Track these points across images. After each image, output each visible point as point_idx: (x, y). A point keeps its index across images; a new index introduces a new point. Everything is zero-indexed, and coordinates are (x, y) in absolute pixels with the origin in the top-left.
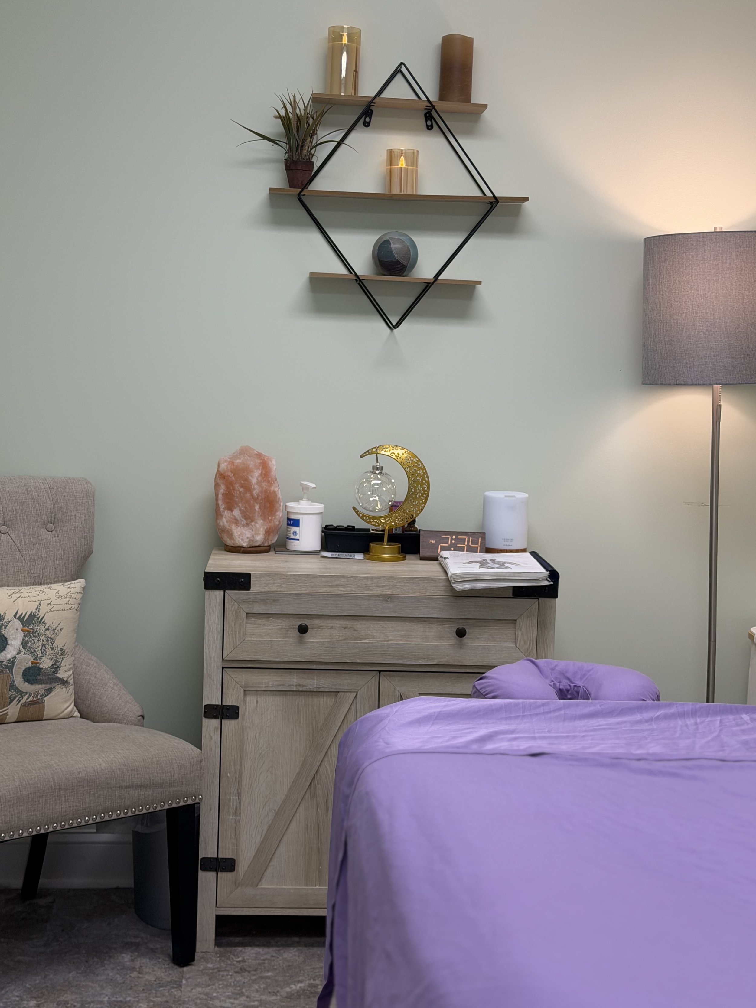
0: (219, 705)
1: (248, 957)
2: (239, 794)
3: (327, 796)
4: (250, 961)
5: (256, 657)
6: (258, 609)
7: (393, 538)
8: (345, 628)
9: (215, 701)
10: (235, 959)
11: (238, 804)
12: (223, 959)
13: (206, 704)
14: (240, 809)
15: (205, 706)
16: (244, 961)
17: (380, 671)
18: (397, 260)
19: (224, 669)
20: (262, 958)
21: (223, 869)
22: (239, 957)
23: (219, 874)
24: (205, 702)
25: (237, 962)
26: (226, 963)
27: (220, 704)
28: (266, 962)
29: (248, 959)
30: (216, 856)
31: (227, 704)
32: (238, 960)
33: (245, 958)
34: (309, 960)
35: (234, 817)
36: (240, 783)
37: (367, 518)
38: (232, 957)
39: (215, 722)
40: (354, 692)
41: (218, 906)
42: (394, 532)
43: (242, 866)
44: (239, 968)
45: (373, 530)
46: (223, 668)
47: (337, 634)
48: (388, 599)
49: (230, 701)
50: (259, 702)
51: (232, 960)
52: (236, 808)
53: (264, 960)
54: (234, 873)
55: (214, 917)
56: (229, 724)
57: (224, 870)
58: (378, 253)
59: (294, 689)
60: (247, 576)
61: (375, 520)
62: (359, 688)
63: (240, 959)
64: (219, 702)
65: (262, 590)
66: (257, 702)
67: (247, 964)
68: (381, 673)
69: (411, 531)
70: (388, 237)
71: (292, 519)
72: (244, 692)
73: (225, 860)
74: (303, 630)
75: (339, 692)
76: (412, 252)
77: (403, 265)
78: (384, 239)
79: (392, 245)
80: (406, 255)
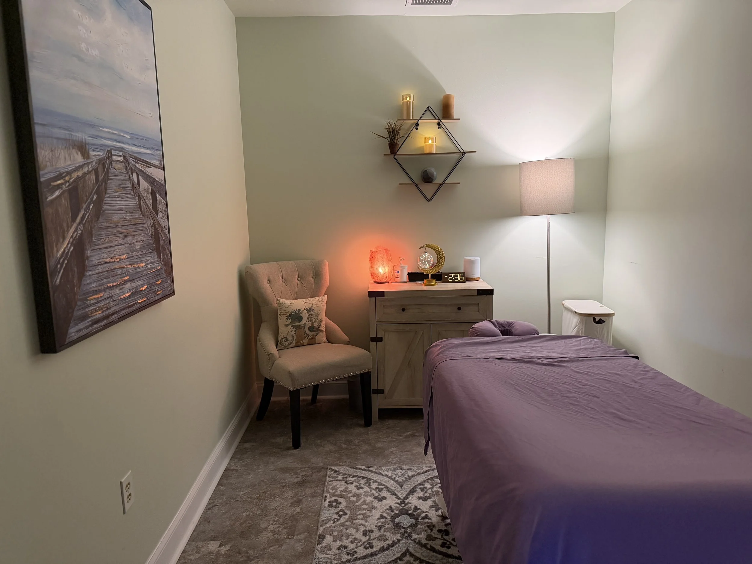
2: (384, 367)
3: (415, 368)
5: (388, 320)
6: (388, 303)
7: (432, 276)
8: (418, 309)
9: (374, 336)
11: (384, 371)
12: (381, 424)
16: (389, 424)
17: (431, 323)
18: (430, 177)
24: (371, 337)
26: (383, 425)
27: (376, 337)
30: (377, 389)
35: (383, 375)
36: (384, 364)
38: (384, 423)
39: (375, 343)
40: (422, 332)
41: (379, 406)
42: (433, 274)
43: (386, 392)
44: (387, 427)
45: (425, 273)
46: (376, 324)
47: (415, 311)
49: (379, 336)
53: (396, 424)
54: (384, 394)
55: (378, 409)
56: (379, 344)
57: (380, 393)
58: (423, 175)
59: (402, 331)
60: (383, 292)
61: (426, 269)
62: (423, 330)
63: (387, 424)
65: (388, 297)
66: (389, 336)
68: (432, 324)
69: (439, 273)
70: (426, 169)
71: (396, 271)
72: (384, 332)
73: (380, 390)
74: (403, 310)
75: (417, 331)
76: (435, 173)
77: (432, 179)
78: (425, 170)
79: (428, 172)
80: (433, 175)
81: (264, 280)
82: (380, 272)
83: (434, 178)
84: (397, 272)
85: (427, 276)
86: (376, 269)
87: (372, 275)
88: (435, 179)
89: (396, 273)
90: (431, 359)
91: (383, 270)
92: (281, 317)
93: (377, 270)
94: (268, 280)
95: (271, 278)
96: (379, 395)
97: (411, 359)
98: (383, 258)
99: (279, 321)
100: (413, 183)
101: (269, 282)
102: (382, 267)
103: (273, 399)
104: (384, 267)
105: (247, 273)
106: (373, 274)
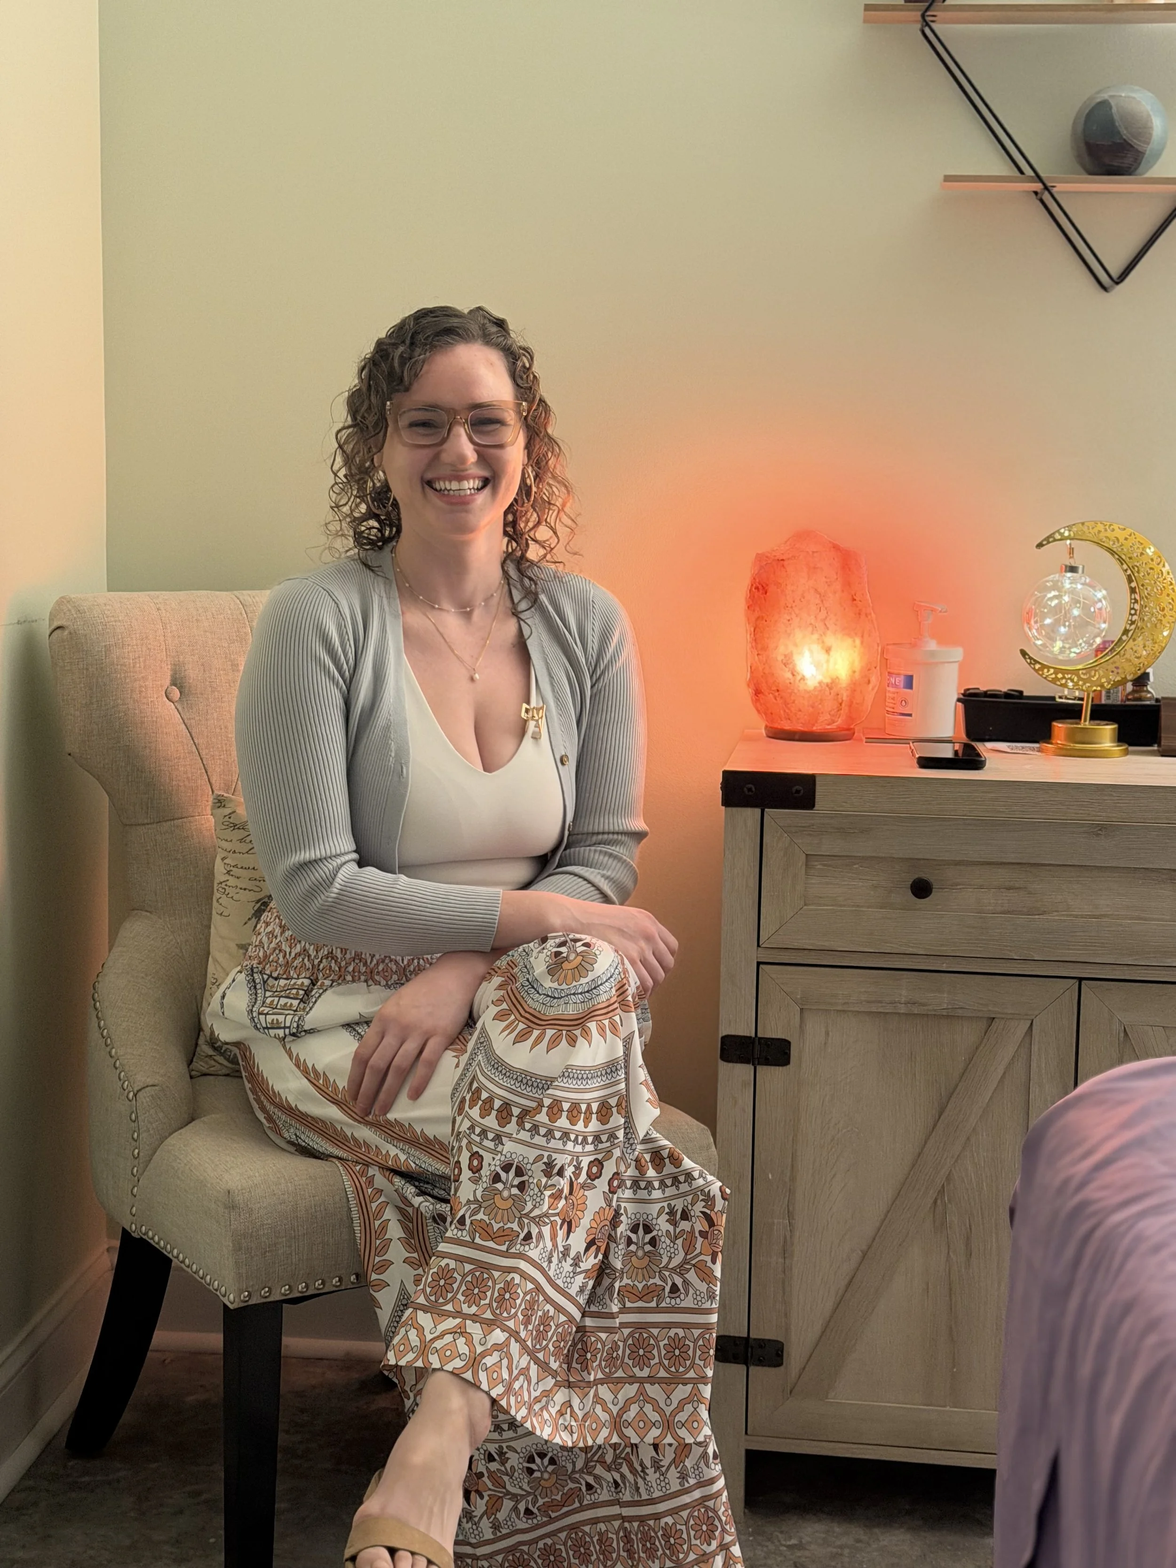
0: (751, 1037)
1: (809, 1539)
2: (790, 1215)
3: (969, 1230)
4: (813, 1547)
5: (826, 944)
6: (830, 846)
7: (1101, 713)
8: (1009, 889)
9: (745, 1029)
10: (784, 1543)
11: (788, 1234)
12: (760, 1538)
13: (724, 1034)
14: (792, 1244)
15: (723, 1038)
16: (800, 1546)
17: (1081, 980)
18: (1125, 140)
19: (761, 966)
20: (838, 1543)
21: (760, 1360)
22: (790, 1538)
23: (752, 1368)
24: (724, 1031)
25: (789, 1547)
26: (765, 1549)
27: (753, 1035)
28: (846, 1552)
29: (810, 1543)
30: (745, 1335)
31: (769, 1035)
32: (788, 1543)
33: (804, 1541)
34: (932, 1555)
35: (781, 1260)
36: (792, 1192)
37: (1052, 671)
38: (777, 1536)
39: (743, 1071)
40: (1028, 1019)
41: (749, 1432)
42: (1103, 702)
43: (795, 1355)
44: (792, 1562)
45: (1060, 697)
46: (759, 964)
47: (992, 901)
48: (1100, 830)
49: (772, 1030)
50: (830, 1033)
51: (777, 1543)
52: (785, 1241)
53: (841, 1547)
54: (782, 1368)
55: (743, 1453)
56: (770, 1075)
57: (761, 1362)
58: (1084, 130)
59: (902, 1009)
60: (809, 781)
61: (1068, 674)
62: (1037, 1012)
63: (793, 1542)
64: (750, 1032)
65: (838, 809)
66: (827, 1034)
67: (807, 1553)
68: (1083, 982)
69: (1140, 699)
70: (1105, 96)
71: (898, 674)
72: (802, 1010)
73: (762, 1343)
74: (921, 889)
75: (994, 1018)
76: (1157, 125)
77: (1138, 151)
78: (1099, 100)
79: (1114, 110)
80: (1144, 131)
81: (149, 683)
82: (803, 678)
83: (1149, 150)
84: (900, 681)
85: (1071, 712)
86: (780, 658)
87: (757, 692)
88: (1157, 155)
89: (895, 686)
90: (1066, 1182)
91: (818, 666)
92: (224, 900)
93: (788, 662)
94: (174, 683)
95: (193, 673)
96: (752, 1369)
97: (949, 1178)
98: (822, 597)
99: (215, 918)
100: (1018, 174)
101: (176, 693)
102: (816, 647)
103: (161, 1337)
104: (828, 650)
105: (58, 631)
106: (764, 688)
